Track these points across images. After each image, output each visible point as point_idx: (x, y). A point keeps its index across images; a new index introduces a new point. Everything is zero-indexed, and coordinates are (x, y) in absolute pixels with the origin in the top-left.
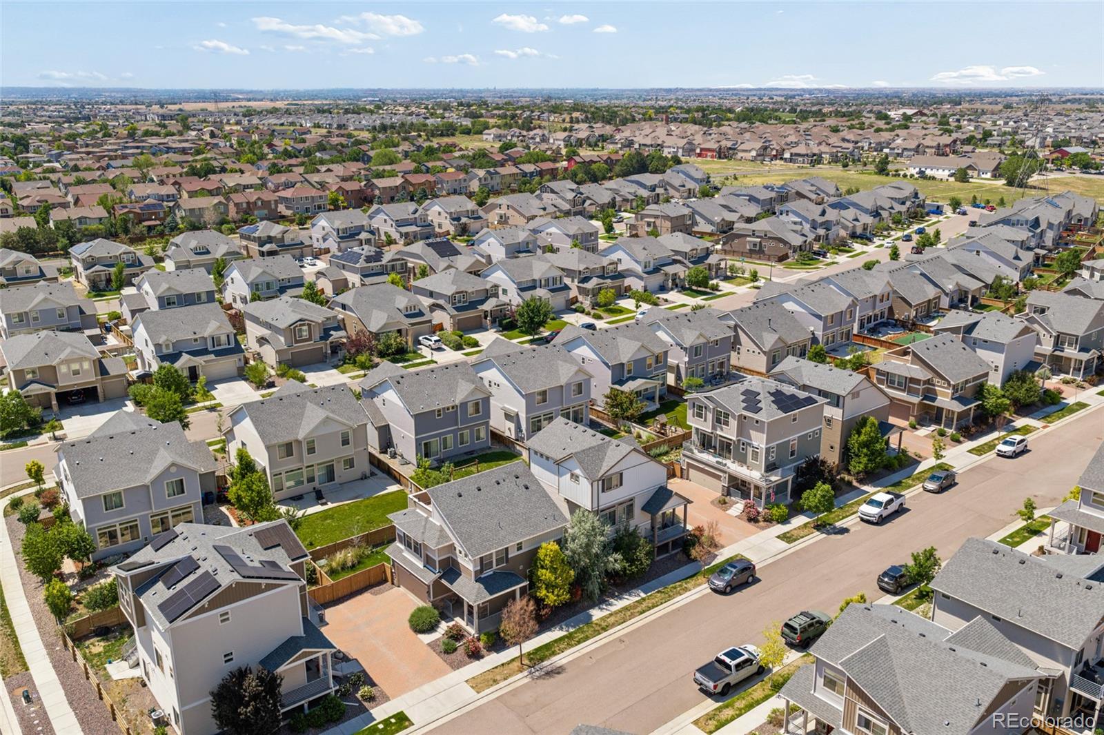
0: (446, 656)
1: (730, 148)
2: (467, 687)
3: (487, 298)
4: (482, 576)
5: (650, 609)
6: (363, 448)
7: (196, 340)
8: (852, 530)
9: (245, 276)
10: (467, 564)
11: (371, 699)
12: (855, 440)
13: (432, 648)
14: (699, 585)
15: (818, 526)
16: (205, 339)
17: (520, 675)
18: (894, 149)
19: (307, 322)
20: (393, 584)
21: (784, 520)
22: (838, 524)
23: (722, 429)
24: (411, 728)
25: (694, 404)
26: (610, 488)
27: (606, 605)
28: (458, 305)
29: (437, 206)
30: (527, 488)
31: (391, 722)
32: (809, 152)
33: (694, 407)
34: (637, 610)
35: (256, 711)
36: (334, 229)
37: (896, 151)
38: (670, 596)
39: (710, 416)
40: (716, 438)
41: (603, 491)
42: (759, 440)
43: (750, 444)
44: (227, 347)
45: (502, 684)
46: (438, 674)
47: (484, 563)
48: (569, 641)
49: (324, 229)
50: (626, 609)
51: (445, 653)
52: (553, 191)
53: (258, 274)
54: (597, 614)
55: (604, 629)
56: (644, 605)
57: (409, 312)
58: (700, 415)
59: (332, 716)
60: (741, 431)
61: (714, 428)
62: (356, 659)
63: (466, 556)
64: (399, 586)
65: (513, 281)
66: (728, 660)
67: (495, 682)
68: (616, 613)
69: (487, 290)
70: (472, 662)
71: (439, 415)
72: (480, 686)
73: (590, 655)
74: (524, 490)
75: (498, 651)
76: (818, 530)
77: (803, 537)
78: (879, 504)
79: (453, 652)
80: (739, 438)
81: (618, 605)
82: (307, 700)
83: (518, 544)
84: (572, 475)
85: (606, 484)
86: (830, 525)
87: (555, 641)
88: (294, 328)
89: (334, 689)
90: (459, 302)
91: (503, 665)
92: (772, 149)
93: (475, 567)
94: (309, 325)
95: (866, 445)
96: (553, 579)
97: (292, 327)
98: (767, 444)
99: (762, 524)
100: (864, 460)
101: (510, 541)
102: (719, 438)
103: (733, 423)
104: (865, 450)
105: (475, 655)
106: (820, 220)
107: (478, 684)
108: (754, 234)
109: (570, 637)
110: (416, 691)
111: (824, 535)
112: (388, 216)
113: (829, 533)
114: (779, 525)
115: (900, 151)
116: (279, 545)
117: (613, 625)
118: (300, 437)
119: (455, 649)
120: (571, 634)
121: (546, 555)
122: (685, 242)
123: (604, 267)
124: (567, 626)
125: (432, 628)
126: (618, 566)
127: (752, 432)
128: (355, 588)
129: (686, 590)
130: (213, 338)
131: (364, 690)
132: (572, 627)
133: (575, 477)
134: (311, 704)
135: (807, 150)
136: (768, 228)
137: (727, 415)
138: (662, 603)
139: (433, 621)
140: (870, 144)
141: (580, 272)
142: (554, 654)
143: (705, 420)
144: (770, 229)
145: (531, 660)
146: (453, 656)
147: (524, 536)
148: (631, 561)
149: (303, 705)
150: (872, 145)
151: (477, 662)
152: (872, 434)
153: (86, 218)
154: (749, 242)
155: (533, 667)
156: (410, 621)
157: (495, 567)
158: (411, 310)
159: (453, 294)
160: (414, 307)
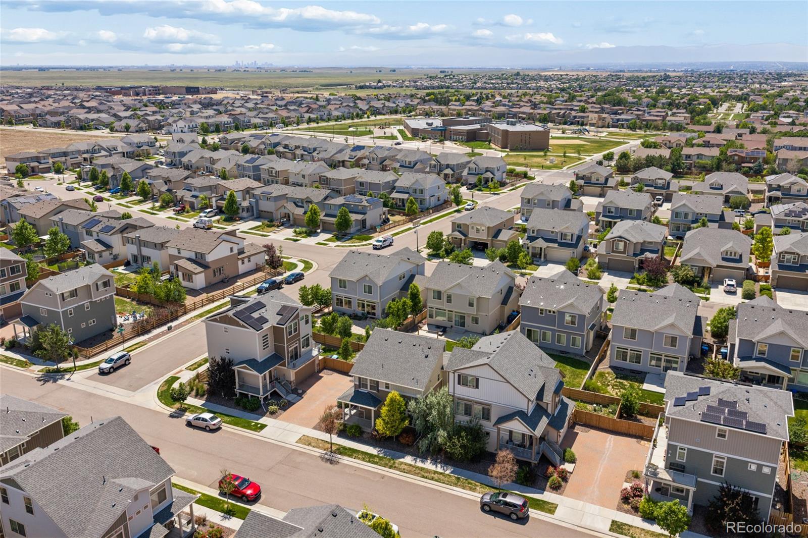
2: (298, 437)
4: (360, 390)
5: (431, 479)
7: (552, 232)
11: (273, 414)
16: (557, 233)
17: (320, 451)
24: (256, 433)
26: (466, 385)
27: (421, 460)
28: (785, 263)
30: (428, 357)
31: (258, 425)
41: (459, 383)
47: (361, 382)
48: (367, 457)
50: (423, 469)
54: (408, 459)
55: (391, 467)
56: (434, 476)
62: (302, 399)
67: (310, 444)
68: (414, 467)
70: (323, 431)
71: (541, 314)
72: (302, 440)
74: (425, 357)
75: (339, 436)
81: (428, 465)
82: (250, 394)
83: (386, 384)
85: (462, 379)
87: (364, 453)
88: (613, 241)
89: (262, 397)
93: (355, 381)
107: (305, 440)
117: (398, 469)
120: (376, 456)
124: (384, 452)
130: (562, 234)
131: (273, 407)
132: (385, 454)
134: (251, 397)
145: (338, 449)
147: (389, 380)
153: (703, 155)
155: (331, 453)
157: (367, 389)
158: (731, 255)
159: (782, 253)
160: (735, 253)
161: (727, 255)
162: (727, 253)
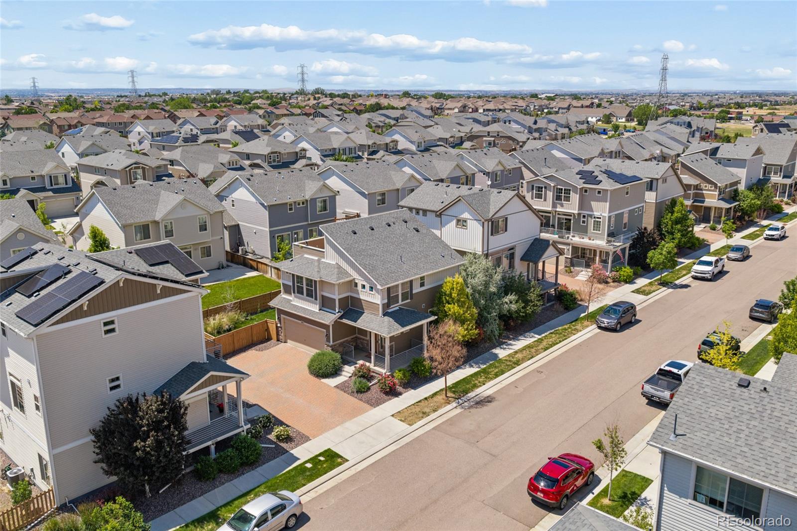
0: (360, 395)
1: (438, 108)
2: (396, 422)
3: (297, 160)
4: (390, 311)
5: (551, 346)
6: (219, 237)
7: (33, 178)
8: (693, 285)
9: (75, 148)
10: (374, 298)
11: (288, 439)
12: (668, 219)
13: (341, 390)
14: (587, 326)
15: (661, 283)
16: (42, 177)
17: (449, 407)
18: (553, 108)
19: (141, 165)
20: (278, 340)
21: (630, 281)
22: (677, 282)
23: (562, 206)
24: (346, 465)
25: (533, 186)
26: (497, 232)
27: (506, 345)
28: (273, 164)
29: (233, 121)
30: (417, 231)
31: (320, 461)
32: (496, 108)
33: (533, 189)
34: (540, 347)
35: (159, 444)
36: (149, 133)
37: (554, 109)
38: (565, 336)
39: (550, 195)
40: (554, 217)
41: (492, 234)
42: (601, 210)
43: (591, 216)
44: (65, 186)
45: (433, 416)
46: (355, 413)
47: (390, 296)
48: (486, 375)
49: (139, 134)
50: (529, 347)
51: (357, 392)
52: (323, 116)
53: (88, 145)
54: (502, 353)
55: (517, 363)
56: (544, 343)
57: (231, 167)
58: (539, 196)
59: (247, 458)
60: (582, 205)
61: (554, 206)
62: (257, 405)
63: (371, 288)
64: (285, 342)
65: (317, 150)
66: (675, 371)
67: (425, 414)
68: (521, 350)
69: (297, 153)
70: (390, 399)
71: (291, 209)
72: (409, 419)
73: (514, 384)
74: (416, 232)
75: (415, 388)
76: (664, 286)
77: (654, 291)
78: (709, 263)
79: (367, 391)
80: (581, 212)
82: (215, 441)
83: (421, 278)
84: (458, 221)
85: (495, 226)
86: (671, 283)
87: (472, 376)
88: (130, 170)
89: (245, 428)
90: (274, 161)
91: (426, 399)
92: (469, 108)
93: (383, 299)
94: (143, 169)
95: (677, 222)
96: (462, 312)
97: (127, 169)
98: (609, 213)
99: (612, 284)
100: (678, 235)
101: (415, 274)
102: (557, 216)
103: (575, 198)
104: (679, 226)
105: (392, 392)
106: (535, 127)
107: (408, 416)
108: (489, 135)
109: (484, 371)
110: (338, 429)
111: (671, 290)
112: (193, 125)
113: (672, 288)
114: (628, 285)
115: (557, 110)
116: (167, 262)
117: (524, 360)
118: (157, 218)
119: (369, 389)
120: (484, 369)
121: (453, 289)
122: (444, 132)
123: (387, 144)
124: (476, 363)
125: (335, 372)
126: (514, 307)
127: (593, 204)
128: (237, 346)
129: (577, 331)
130: (51, 177)
131: (278, 430)
132: (481, 364)
133: (462, 223)
134: (220, 446)
135: (495, 106)
136: (500, 129)
137: (567, 192)
138: (560, 342)
139: (336, 363)
140: (535, 106)
141: (369, 146)
142: (475, 386)
143: (545, 200)
144: (501, 130)
145: (454, 392)
146: (368, 395)
147: (427, 270)
148: (526, 302)
149: (208, 448)
150: (536, 107)
151: (397, 398)
152: (683, 212)
154: (486, 141)
155: (460, 398)
156: (310, 367)
157: (400, 302)
158: (233, 165)
159: (269, 154)
160: (236, 162)
161: (230, 165)
162: (229, 162)
